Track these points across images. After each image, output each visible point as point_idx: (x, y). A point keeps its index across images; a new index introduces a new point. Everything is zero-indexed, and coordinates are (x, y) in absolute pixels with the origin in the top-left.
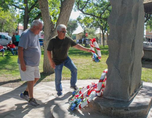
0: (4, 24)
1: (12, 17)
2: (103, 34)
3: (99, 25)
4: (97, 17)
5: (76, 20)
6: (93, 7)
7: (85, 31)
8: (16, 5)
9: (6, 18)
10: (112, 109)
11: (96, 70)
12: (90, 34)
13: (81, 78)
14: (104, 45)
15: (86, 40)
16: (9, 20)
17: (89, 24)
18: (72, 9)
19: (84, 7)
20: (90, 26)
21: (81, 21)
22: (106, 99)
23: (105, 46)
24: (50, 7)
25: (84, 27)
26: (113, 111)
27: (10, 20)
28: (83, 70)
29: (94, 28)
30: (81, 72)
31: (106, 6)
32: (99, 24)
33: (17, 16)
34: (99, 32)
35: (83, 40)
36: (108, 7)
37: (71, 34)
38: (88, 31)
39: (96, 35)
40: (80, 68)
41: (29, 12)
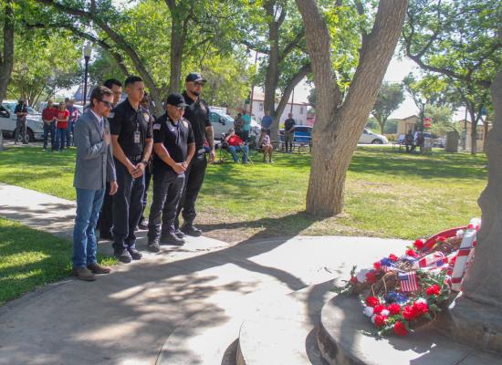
0: (218, 85)
1: (239, 71)
2: (474, 123)
3: (464, 99)
4: (460, 77)
5: (400, 83)
6: (448, 51)
7: (422, 114)
8: (251, 42)
9: (225, 72)
10: (485, 329)
11: (447, 217)
12: (435, 120)
13: (404, 234)
14: (473, 153)
15: (426, 135)
16: (232, 77)
17: (436, 95)
18: (392, 54)
19: (425, 49)
20: (438, 99)
21: (413, 86)
22: (471, 299)
23: (478, 155)
24: (333, 47)
25: (420, 101)
26: (487, 335)
27: (234, 78)
28: (410, 214)
29: (447, 106)
30: (406, 220)
31: (487, 48)
32: (463, 96)
33: (250, 69)
34: (464, 118)
35: (416, 137)
36: (493, 51)
37: (385, 120)
38: (431, 113)
39: (454, 124)
40: (404, 210)
41: (280, 59)
